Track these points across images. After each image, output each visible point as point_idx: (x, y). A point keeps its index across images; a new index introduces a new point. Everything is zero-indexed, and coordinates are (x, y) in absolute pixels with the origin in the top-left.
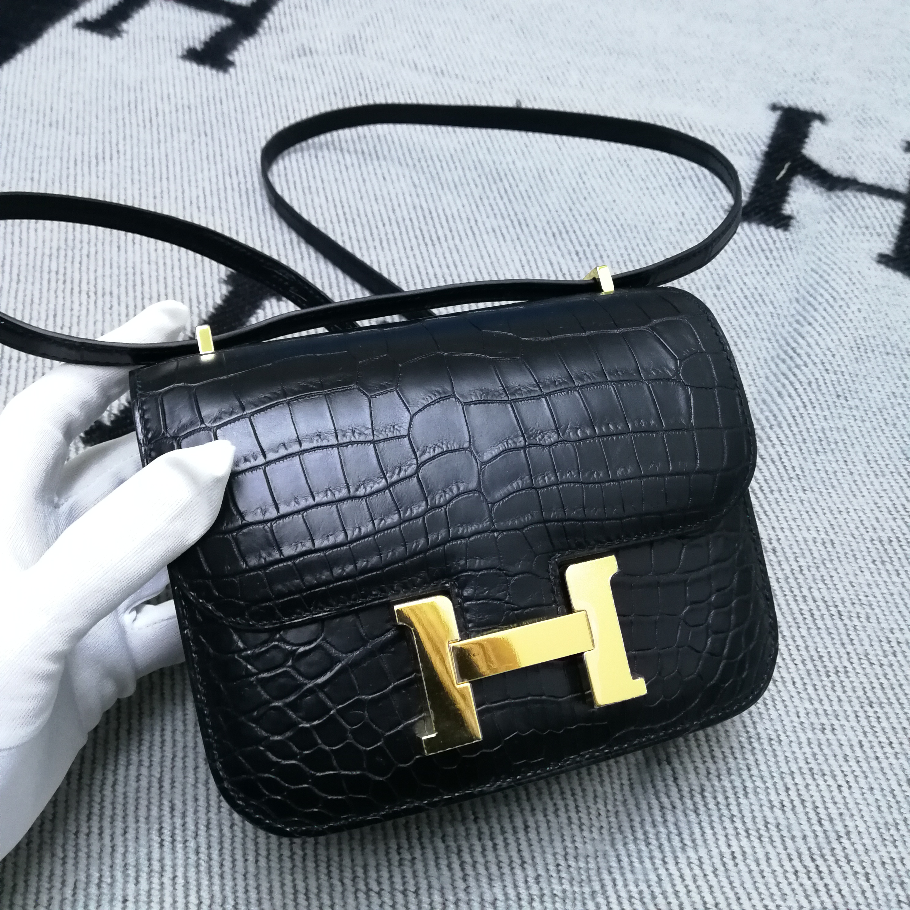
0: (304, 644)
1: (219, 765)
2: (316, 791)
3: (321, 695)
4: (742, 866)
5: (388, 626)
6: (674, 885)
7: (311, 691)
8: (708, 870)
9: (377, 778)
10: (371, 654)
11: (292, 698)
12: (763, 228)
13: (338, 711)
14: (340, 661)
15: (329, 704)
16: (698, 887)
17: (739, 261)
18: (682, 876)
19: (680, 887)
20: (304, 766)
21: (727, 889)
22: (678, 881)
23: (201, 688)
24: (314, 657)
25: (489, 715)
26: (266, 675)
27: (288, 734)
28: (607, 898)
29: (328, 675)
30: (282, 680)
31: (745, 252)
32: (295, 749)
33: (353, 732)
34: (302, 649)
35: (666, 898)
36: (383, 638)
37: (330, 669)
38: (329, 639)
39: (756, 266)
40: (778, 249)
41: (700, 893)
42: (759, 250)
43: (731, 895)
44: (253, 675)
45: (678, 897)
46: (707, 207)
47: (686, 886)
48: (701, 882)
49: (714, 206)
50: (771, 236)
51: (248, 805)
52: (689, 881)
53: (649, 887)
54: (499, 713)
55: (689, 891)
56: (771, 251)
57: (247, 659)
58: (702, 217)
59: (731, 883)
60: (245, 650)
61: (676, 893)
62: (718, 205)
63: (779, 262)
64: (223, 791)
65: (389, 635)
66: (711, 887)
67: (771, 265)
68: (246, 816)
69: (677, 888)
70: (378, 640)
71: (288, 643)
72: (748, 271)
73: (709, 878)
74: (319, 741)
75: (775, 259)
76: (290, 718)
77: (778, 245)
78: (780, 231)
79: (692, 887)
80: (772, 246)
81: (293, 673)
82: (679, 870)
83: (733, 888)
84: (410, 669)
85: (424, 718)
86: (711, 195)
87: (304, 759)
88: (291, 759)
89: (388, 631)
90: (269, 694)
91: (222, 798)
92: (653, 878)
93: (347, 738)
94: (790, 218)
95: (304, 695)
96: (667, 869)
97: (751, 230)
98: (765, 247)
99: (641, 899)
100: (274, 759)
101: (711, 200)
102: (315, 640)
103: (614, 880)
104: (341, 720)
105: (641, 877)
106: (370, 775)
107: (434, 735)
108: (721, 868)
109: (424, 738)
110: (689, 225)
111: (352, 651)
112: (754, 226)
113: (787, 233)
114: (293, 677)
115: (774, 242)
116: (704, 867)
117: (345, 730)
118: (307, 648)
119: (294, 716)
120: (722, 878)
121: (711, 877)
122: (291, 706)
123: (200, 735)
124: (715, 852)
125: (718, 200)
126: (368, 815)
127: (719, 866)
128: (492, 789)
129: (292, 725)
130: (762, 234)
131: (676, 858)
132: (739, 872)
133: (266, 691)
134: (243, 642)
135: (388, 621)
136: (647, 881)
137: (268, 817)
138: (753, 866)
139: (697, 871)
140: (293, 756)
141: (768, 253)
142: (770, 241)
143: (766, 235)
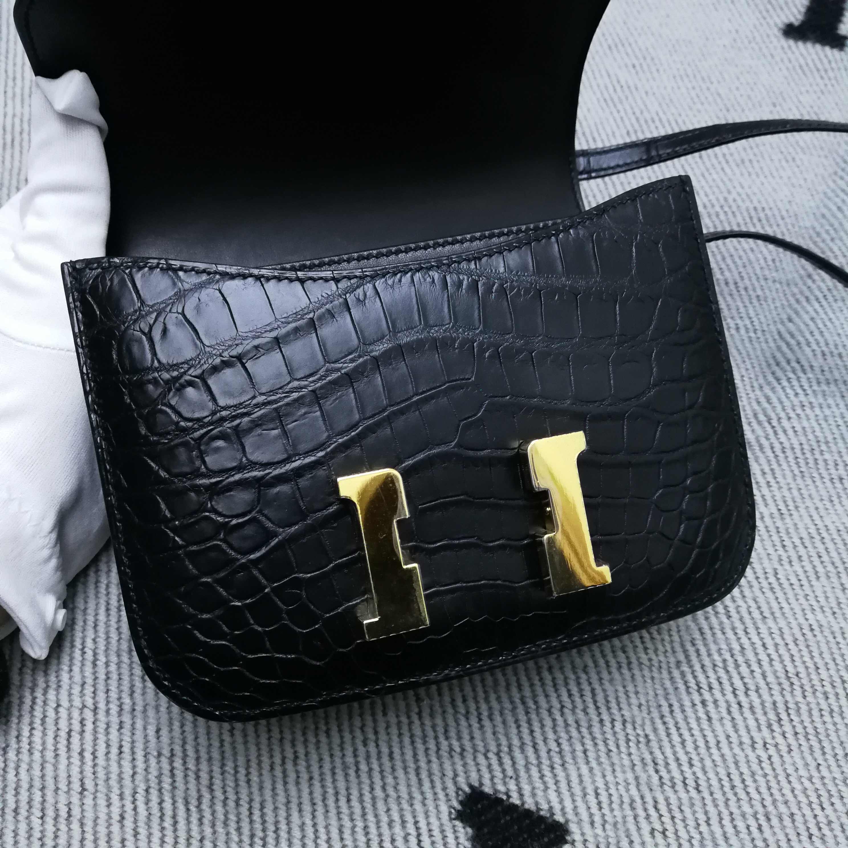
0: (237, 516)
1: (144, 643)
2: (247, 674)
3: (255, 572)
4: (820, 637)
5: (332, 499)
6: (756, 654)
7: (244, 567)
8: (789, 639)
9: (314, 663)
10: (311, 529)
11: (222, 574)
12: (818, 47)
13: (273, 589)
14: (276, 536)
15: (263, 581)
16: (780, 656)
17: (794, 80)
18: (764, 645)
19: (763, 656)
20: (234, 648)
21: (807, 659)
22: (760, 649)
23: (125, 560)
24: (248, 531)
25: (437, 599)
26: (194, 548)
27: (218, 612)
28: (691, 667)
29: (263, 551)
30: (213, 554)
31: (800, 72)
32: (225, 629)
33: (288, 612)
34: (234, 522)
35: (749, 666)
36: (325, 512)
37: (266, 543)
38: (266, 512)
39: (811, 85)
40: (832, 69)
41: (782, 661)
42: (814, 70)
43: (810, 664)
44: (180, 547)
45: (760, 666)
46: (761, 24)
47: (769, 655)
48: (782, 650)
49: (768, 23)
50: (826, 56)
51: (174, 687)
52: (771, 650)
53: (732, 656)
54: (449, 597)
55: (771, 660)
56: (826, 71)
57: (175, 530)
58: (756, 34)
59: (810, 652)
60: (173, 520)
61: (759, 662)
62: (772, 23)
63: (834, 82)
64: (148, 671)
65: (331, 509)
66: (792, 656)
67: (826, 85)
68: (173, 698)
69: (760, 657)
70: (319, 514)
71: (220, 514)
72: (803, 89)
73: (790, 647)
74: (252, 622)
75: (830, 79)
76: (220, 595)
77: (834, 65)
78: (836, 52)
79: (774, 656)
80: (827, 66)
81: (224, 546)
82: (762, 639)
83: (812, 658)
84: (353, 547)
85: (366, 600)
86: (765, 13)
87: (234, 640)
88: (221, 640)
89: (331, 504)
90: (197, 569)
91: (146, 678)
92: (736, 647)
93: (282, 619)
94: (844, 38)
95: (236, 571)
96: (749, 639)
97: (807, 49)
98: (820, 66)
99: (725, 668)
100: (202, 638)
101: (765, 18)
102: (250, 512)
103: (698, 651)
104: (277, 600)
105: (724, 646)
106: (307, 660)
107: (376, 619)
108: (801, 638)
109: (365, 622)
110: (742, 42)
111: (290, 526)
112: (809, 45)
113: (842, 53)
114: (224, 552)
115: (830, 62)
116: (785, 636)
117: (280, 610)
118: (240, 520)
119: (224, 593)
120: (802, 647)
121: (792, 646)
122: (221, 582)
123: (123, 608)
124: (794, 624)
125: (771, 17)
126: (304, 701)
127: (799, 636)
128: (439, 677)
129: (224, 602)
130: (817, 53)
131: (757, 628)
132: (818, 642)
133: (194, 566)
134: (170, 511)
135: (330, 494)
136: (731, 650)
137: (195, 699)
138: (830, 638)
139: (778, 640)
140: (222, 636)
141: (823, 73)
142: (825, 61)
143: (822, 56)
